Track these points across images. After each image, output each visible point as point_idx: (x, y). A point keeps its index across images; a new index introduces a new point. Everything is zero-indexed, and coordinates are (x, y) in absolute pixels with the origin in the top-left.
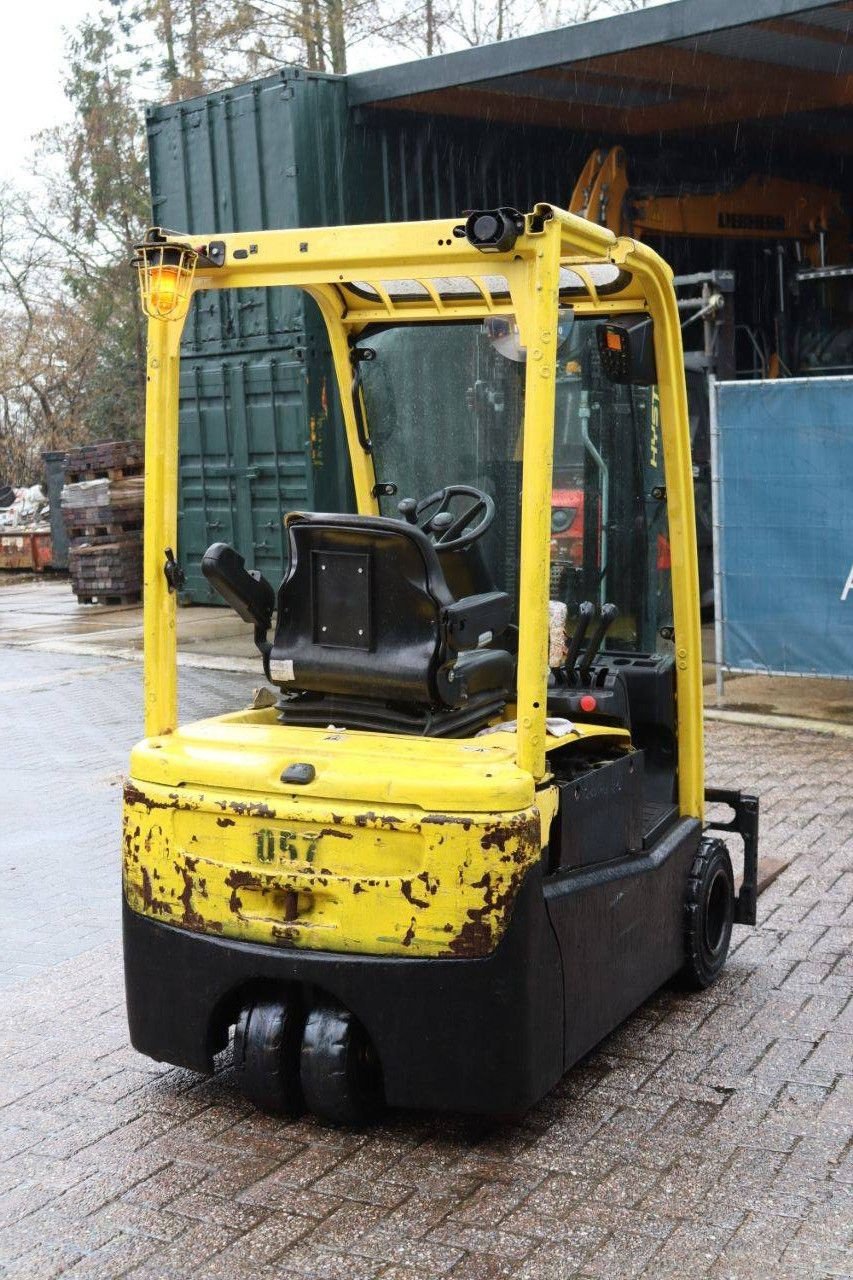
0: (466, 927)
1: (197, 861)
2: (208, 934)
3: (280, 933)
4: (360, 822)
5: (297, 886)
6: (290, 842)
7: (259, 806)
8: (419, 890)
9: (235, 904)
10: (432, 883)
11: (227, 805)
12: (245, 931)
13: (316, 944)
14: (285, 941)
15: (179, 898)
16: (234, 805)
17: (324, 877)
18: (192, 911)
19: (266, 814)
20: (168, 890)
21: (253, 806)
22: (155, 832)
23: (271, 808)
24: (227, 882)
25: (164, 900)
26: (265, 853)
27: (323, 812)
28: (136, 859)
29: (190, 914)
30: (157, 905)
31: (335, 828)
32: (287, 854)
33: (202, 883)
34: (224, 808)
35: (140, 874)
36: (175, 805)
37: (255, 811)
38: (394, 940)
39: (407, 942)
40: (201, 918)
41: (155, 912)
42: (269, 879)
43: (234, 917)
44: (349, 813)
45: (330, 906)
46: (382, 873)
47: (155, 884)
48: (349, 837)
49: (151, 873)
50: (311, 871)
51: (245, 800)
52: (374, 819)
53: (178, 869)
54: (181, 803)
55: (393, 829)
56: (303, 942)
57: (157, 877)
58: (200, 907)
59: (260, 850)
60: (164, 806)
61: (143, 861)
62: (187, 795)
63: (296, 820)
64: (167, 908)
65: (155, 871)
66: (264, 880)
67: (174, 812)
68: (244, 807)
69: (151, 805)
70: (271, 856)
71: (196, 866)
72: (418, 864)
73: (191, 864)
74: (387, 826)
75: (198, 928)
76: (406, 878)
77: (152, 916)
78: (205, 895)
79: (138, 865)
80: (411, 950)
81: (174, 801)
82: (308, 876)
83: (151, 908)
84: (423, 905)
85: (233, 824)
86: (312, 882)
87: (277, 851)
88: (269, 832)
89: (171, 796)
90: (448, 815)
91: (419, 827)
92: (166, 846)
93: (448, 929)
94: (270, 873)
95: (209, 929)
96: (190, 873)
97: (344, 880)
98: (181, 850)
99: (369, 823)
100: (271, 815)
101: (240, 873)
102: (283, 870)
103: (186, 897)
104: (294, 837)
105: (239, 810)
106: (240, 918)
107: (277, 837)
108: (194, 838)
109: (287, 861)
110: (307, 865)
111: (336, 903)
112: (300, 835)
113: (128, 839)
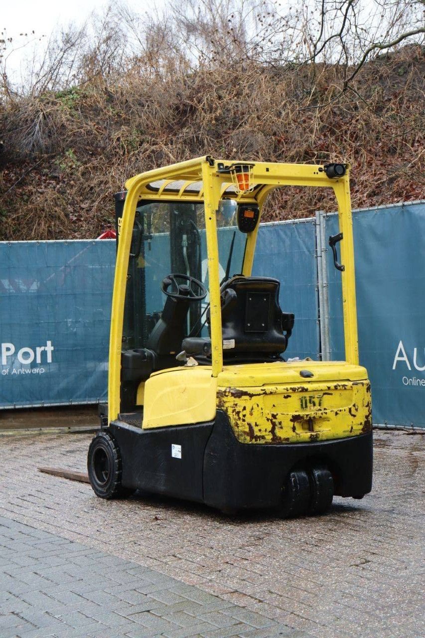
0: (365, 422)
1: (277, 415)
2: (283, 444)
3: (313, 436)
4: (336, 387)
5: (317, 417)
6: (313, 400)
7: (301, 387)
8: (353, 412)
9: (294, 429)
10: (357, 407)
11: (289, 389)
12: (298, 439)
13: (324, 438)
14: (314, 439)
15: (270, 432)
16: (291, 389)
17: (325, 411)
18: (276, 436)
19: (304, 390)
20: (263, 429)
21: (299, 388)
22: (255, 406)
23: (306, 388)
24: (291, 420)
25: (261, 435)
26: (304, 406)
27: (323, 386)
28: (244, 420)
29: (275, 438)
30: (257, 438)
31: (327, 392)
32: (312, 405)
33: (280, 423)
34: (288, 390)
35: (247, 426)
36: (265, 393)
37: (300, 389)
38: (347, 431)
39: (351, 431)
40: (280, 438)
41: (256, 441)
42: (307, 415)
43: (294, 434)
44: (332, 385)
45: (327, 422)
46: (342, 407)
47: (256, 429)
48: (331, 394)
49: (253, 425)
50: (320, 410)
51: (296, 386)
52: (339, 386)
53: (268, 420)
54: (268, 392)
55: (345, 389)
56: (320, 438)
57: (256, 425)
58: (280, 433)
59: (302, 405)
60: (259, 395)
61: (249, 419)
62: (269, 389)
63: (315, 391)
64: (263, 437)
65: (256, 423)
66: (305, 416)
67: (264, 396)
68: (296, 389)
69: (251, 396)
70: (306, 406)
71: (277, 417)
72: (351, 401)
73: (274, 416)
74: (344, 388)
75: (279, 442)
76: (350, 407)
77: (255, 443)
78: (282, 428)
79: (246, 423)
80: (353, 434)
81: (264, 391)
82: (320, 412)
83: (254, 440)
84: (354, 416)
85: (290, 396)
86: (322, 414)
87: (308, 404)
88: (305, 397)
89: (262, 390)
90: (358, 382)
91: (352, 387)
92: (261, 411)
93: (361, 424)
94: (307, 413)
95: (284, 442)
96: (274, 420)
97: (332, 411)
98: (268, 412)
99: (339, 388)
100: (306, 390)
101: (296, 416)
102: (311, 411)
103: (273, 431)
104: (314, 398)
105: (294, 390)
106: (297, 434)
107: (308, 399)
108: (274, 406)
109: (312, 408)
110: (319, 408)
111: (329, 421)
112: (316, 396)
113: (238, 413)
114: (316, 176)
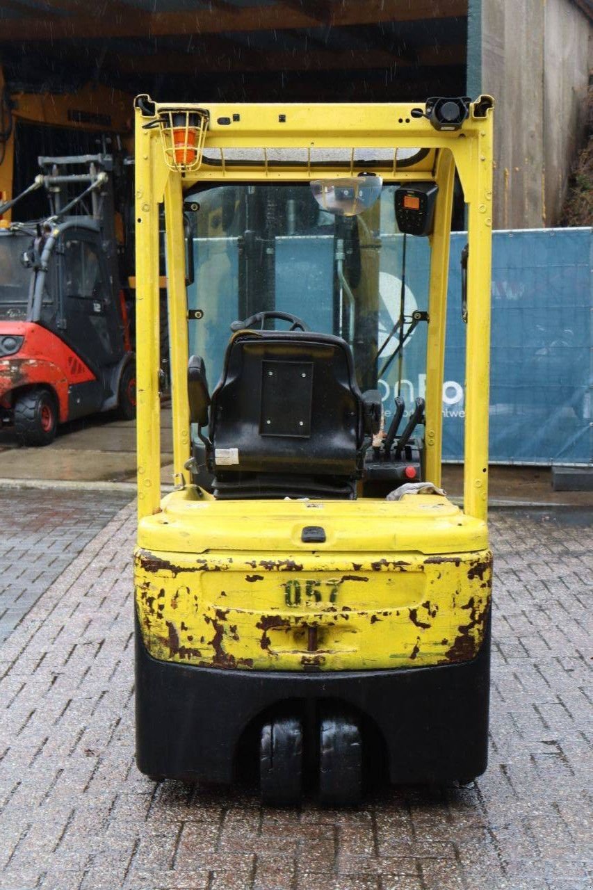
0: (458, 640)
1: (228, 612)
2: (239, 670)
3: (309, 660)
4: (376, 567)
5: (322, 622)
6: (315, 588)
7: (287, 562)
8: (422, 616)
9: (265, 643)
10: (433, 609)
11: (257, 564)
12: (274, 662)
13: (339, 666)
14: (310, 667)
15: (209, 643)
16: (263, 563)
17: (345, 613)
18: (223, 653)
19: (293, 568)
20: (197, 638)
21: (281, 564)
22: (183, 592)
23: (298, 563)
24: (258, 626)
25: (193, 647)
26: (293, 598)
27: (345, 562)
28: (160, 616)
29: (220, 656)
30: (183, 652)
31: (356, 575)
32: (313, 598)
33: (233, 629)
34: (254, 566)
35: (166, 628)
36: (205, 569)
37: (284, 566)
38: (403, 656)
39: (413, 656)
40: (232, 657)
41: (182, 657)
42: (297, 619)
43: (265, 653)
44: (367, 561)
45: (348, 636)
46: (392, 606)
47: (182, 635)
48: (366, 580)
49: (177, 626)
50: (333, 610)
51: (275, 559)
52: (387, 564)
53: (208, 620)
54: (211, 566)
55: (402, 570)
56: (328, 666)
57: (183, 627)
58: (229, 647)
59: (288, 597)
60: (193, 570)
61: (169, 614)
62: (213, 560)
63: (321, 571)
64: (196, 653)
65: (183, 624)
66: (293, 620)
67: (202, 574)
68: (274, 564)
69: (176, 570)
70: (298, 601)
71: (227, 616)
72: (420, 595)
73: (221, 615)
74: (398, 569)
75: (229, 666)
76: (412, 607)
77: (180, 661)
78: (236, 638)
79: (163, 621)
80: (417, 662)
81: (203, 565)
82: (332, 614)
83: (177, 655)
84: (425, 626)
85: (261, 578)
86: (335, 618)
87: (303, 597)
88: (296, 582)
89: (199, 561)
90: (443, 556)
91: (422, 567)
92: (195, 602)
93: (445, 642)
94: (297, 614)
95: (240, 666)
96: (220, 622)
97: (362, 614)
98: (210, 605)
99: (384, 567)
100: (299, 569)
101: (270, 618)
102: (309, 611)
103: (217, 642)
104: (318, 584)
105: (269, 566)
106: (271, 653)
107: (303, 586)
108: (223, 594)
109: (313, 604)
110: (330, 605)
111: (355, 632)
112: (324, 582)
113: (150, 600)
114: (404, 126)
